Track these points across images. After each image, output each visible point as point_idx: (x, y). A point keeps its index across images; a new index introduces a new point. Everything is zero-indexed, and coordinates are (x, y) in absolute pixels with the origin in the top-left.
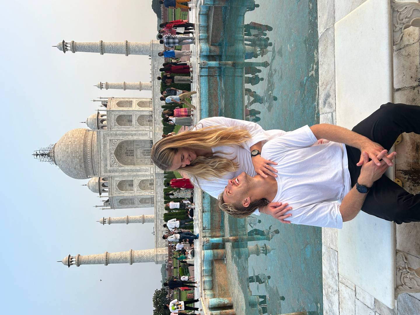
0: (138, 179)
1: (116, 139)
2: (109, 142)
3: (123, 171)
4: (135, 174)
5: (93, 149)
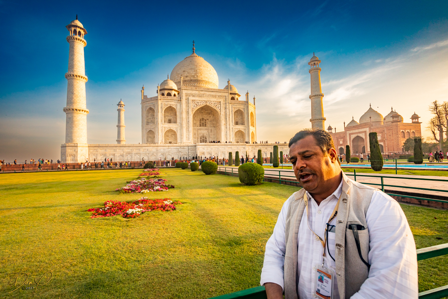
1: (220, 108)
2: (218, 101)
3: (187, 113)
4: (184, 126)
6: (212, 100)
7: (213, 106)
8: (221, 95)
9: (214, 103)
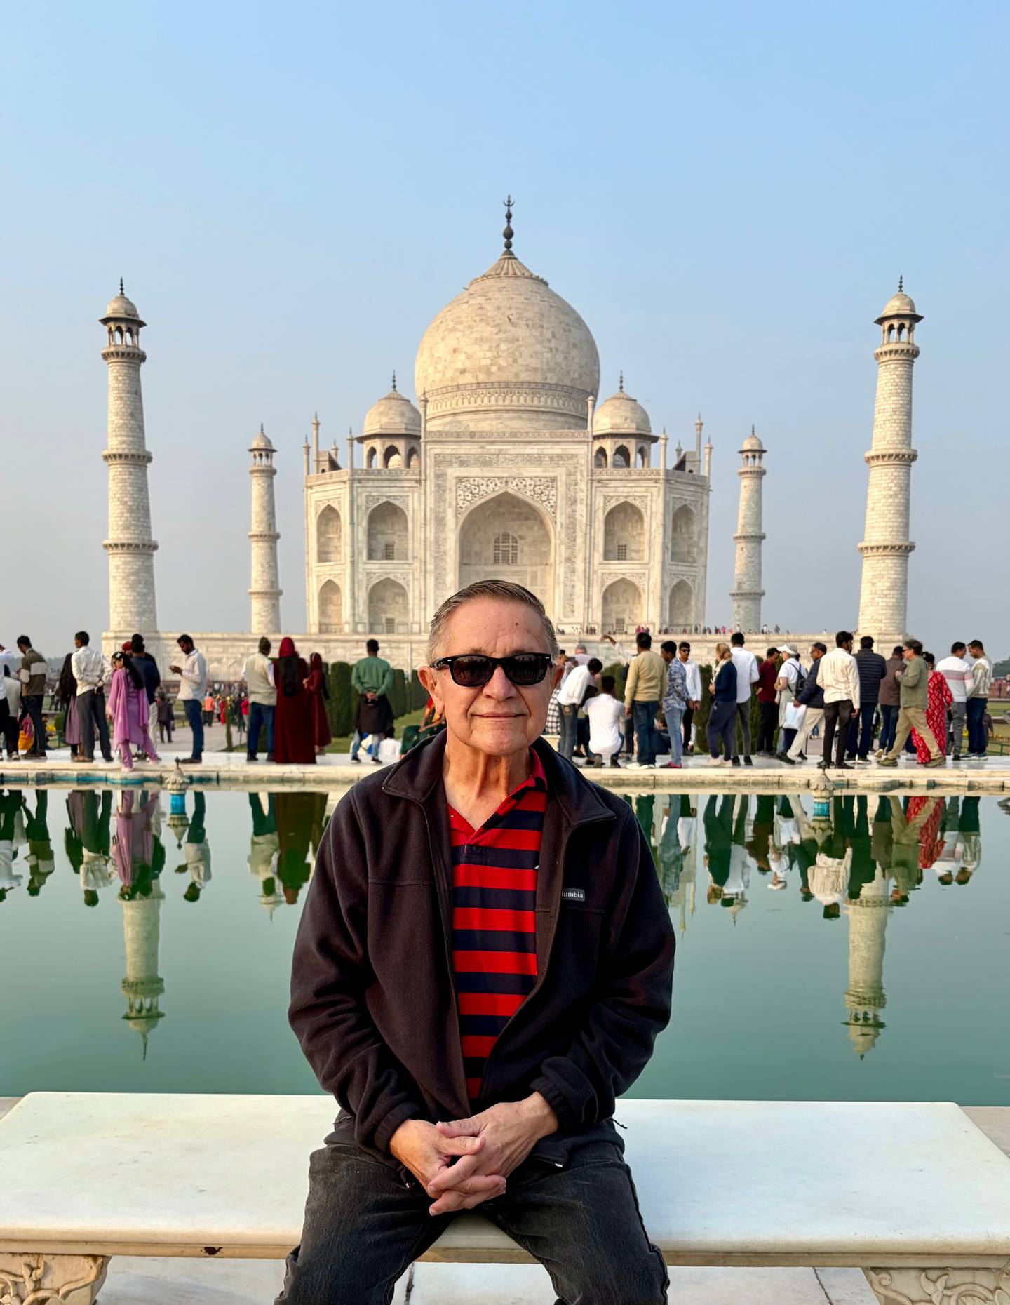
0: (411, 576)
1: (555, 502)
2: (548, 474)
3: (440, 522)
4: (430, 567)
5: (524, 416)
6: (525, 474)
7: (528, 494)
8: (559, 452)
9: (533, 483)
